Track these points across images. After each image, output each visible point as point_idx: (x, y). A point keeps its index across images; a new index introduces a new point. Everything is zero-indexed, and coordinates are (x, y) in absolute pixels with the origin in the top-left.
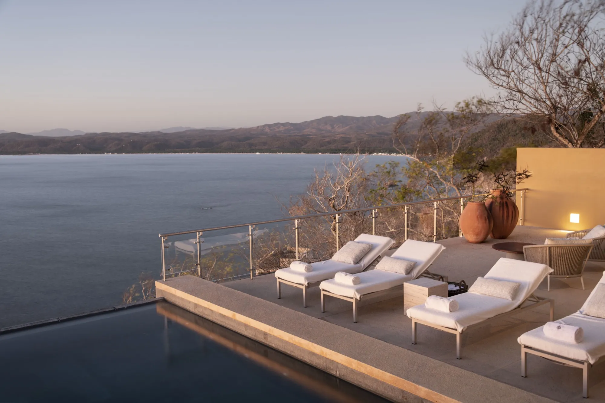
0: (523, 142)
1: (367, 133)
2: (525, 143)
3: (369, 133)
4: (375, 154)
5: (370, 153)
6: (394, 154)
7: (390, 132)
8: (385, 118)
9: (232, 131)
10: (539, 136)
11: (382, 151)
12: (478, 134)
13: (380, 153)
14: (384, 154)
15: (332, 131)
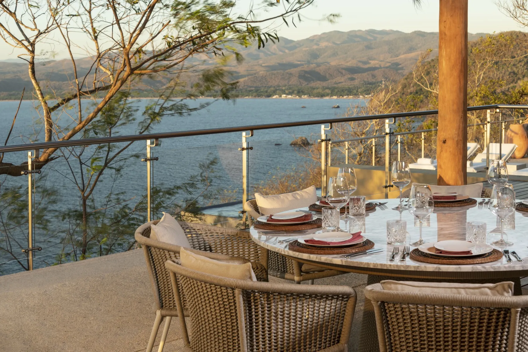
0: (495, 75)
1: (263, 65)
2: (498, 76)
3: (266, 65)
4: (277, 96)
5: (269, 96)
6: (306, 96)
7: (299, 63)
8: (292, 41)
9: (52, 64)
10: (519, 65)
11: (287, 92)
12: (430, 63)
13: (285, 95)
14: (290, 96)
15: (210, 62)
